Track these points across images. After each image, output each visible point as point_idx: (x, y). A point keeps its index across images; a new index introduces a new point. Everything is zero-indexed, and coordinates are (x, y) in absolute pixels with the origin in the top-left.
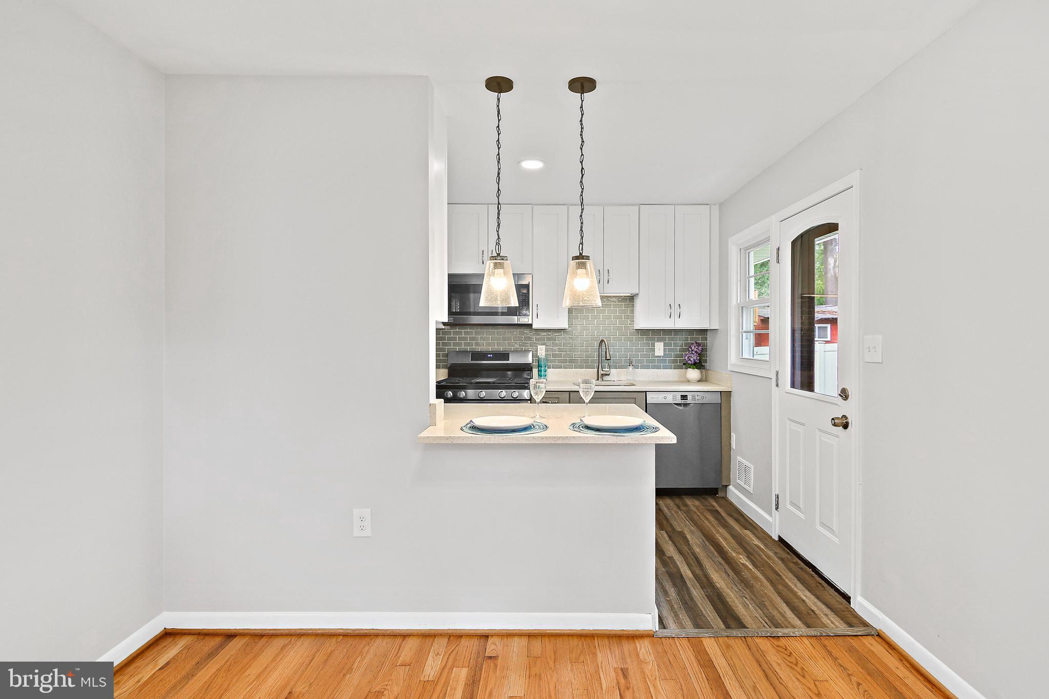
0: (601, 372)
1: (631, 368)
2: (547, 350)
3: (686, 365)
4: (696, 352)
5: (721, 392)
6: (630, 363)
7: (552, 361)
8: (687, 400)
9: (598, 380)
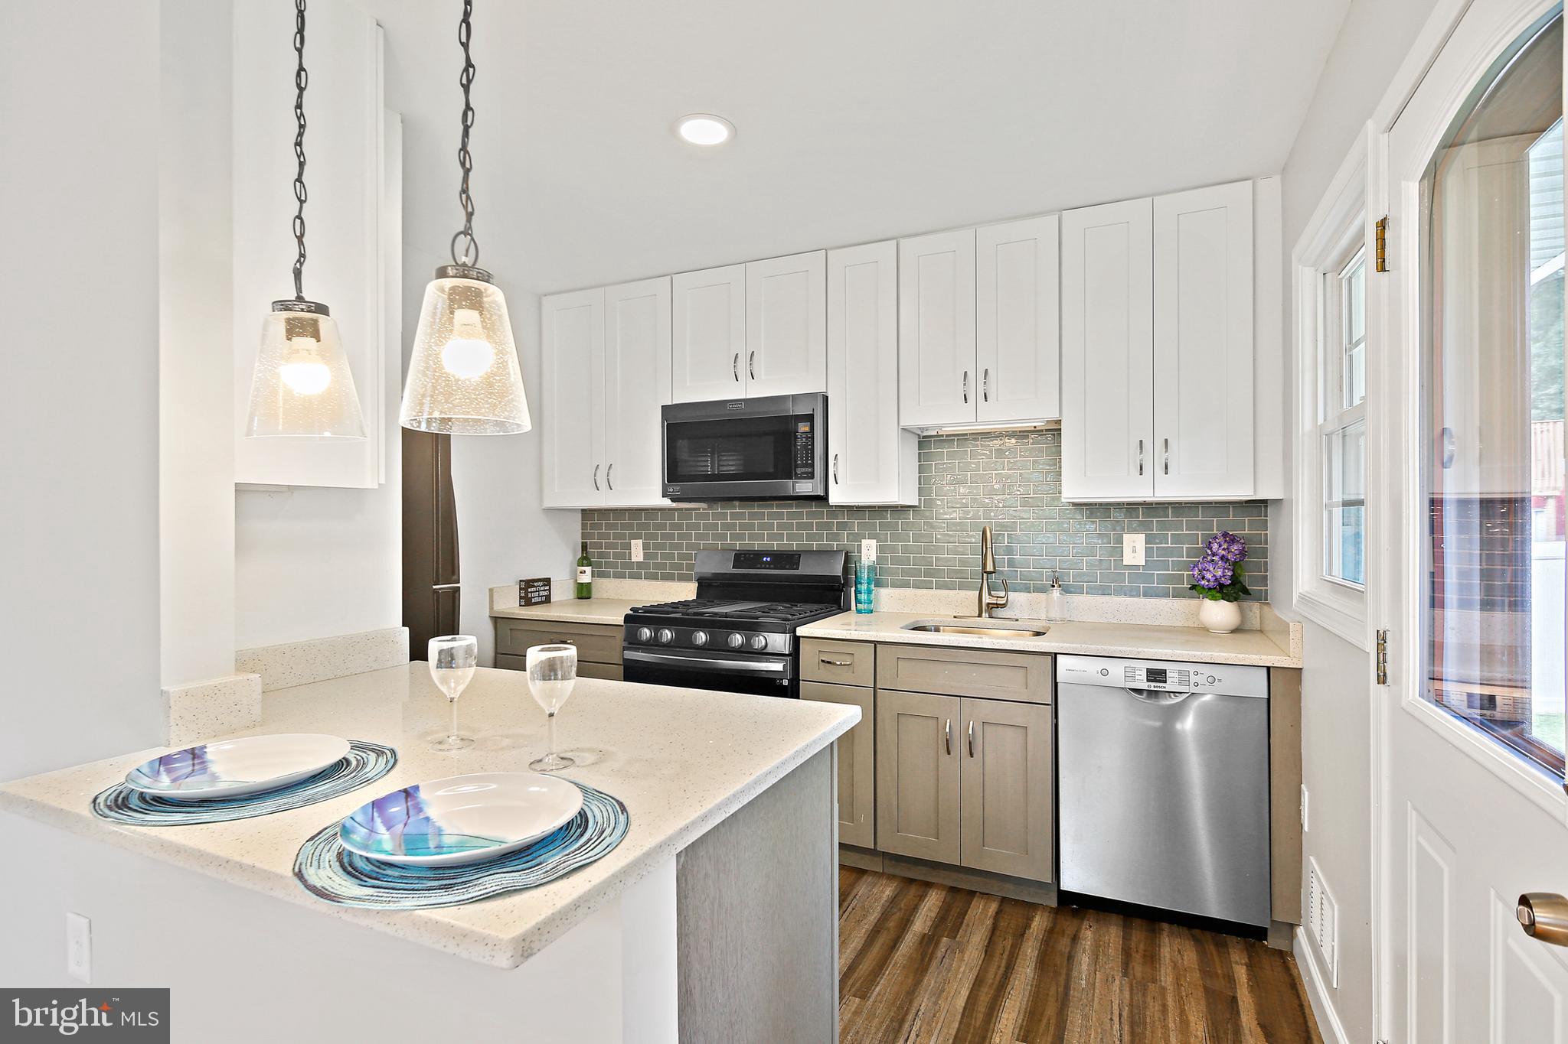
0: (986, 599)
1: (1056, 593)
2: (881, 549)
3: (1196, 589)
4: (1223, 558)
5: (1268, 668)
6: (1056, 582)
7: (889, 572)
8: (1165, 682)
9: (980, 615)
